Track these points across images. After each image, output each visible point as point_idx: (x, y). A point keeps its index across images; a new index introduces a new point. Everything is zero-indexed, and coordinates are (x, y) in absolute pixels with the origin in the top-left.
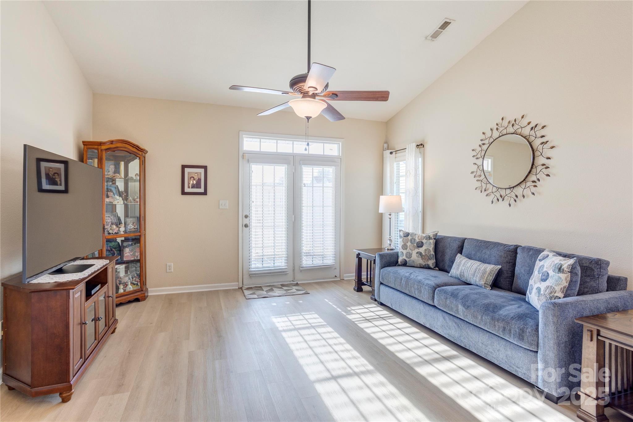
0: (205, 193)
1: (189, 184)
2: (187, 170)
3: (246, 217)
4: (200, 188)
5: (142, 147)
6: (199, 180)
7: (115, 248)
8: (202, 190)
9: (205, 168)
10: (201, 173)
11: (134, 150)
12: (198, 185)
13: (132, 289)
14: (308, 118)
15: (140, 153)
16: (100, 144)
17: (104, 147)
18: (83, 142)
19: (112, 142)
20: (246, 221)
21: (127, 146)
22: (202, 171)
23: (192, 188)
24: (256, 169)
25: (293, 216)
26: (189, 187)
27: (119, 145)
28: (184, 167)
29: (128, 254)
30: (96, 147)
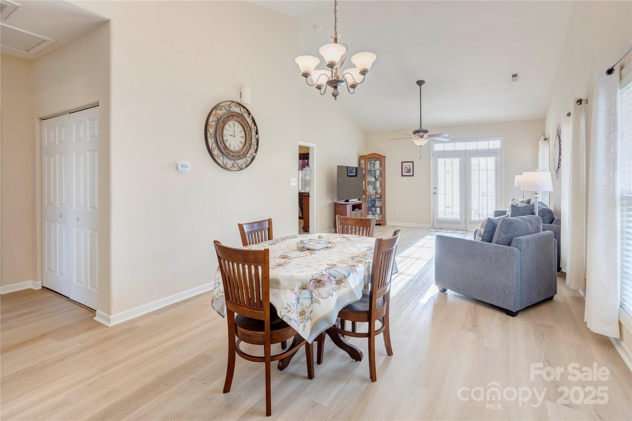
0: (413, 175)
1: (405, 171)
2: (404, 164)
3: (435, 188)
4: (410, 173)
5: (382, 155)
6: (410, 169)
7: (373, 201)
8: (411, 174)
9: (413, 162)
10: (410, 165)
11: (379, 157)
12: (409, 171)
13: (378, 219)
14: (421, 146)
15: (382, 158)
16: (365, 156)
17: (366, 157)
18: (360, 156)
19: (369, 155)
20: (435, 191)
21: (376, 155)
22: (411, 164)
23: (406, 173)
24: (441, 161)
25: (465, 189)
26: (405, 173)
27: (372, 155)
28: (402, 162)
29: (377, 204)
30: (364, 158)
